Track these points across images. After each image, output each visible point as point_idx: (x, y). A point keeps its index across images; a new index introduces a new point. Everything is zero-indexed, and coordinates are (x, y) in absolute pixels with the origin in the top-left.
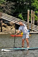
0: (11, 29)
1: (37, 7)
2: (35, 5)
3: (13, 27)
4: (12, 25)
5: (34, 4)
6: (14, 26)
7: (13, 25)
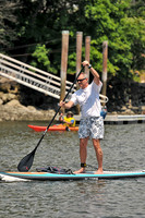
0: (4, 103)
1: (105, 20)
2: (99, 13)
3: (13, 96)
4: (8, 87)
5: (94, 8)
6: (16, 90)
7: (12, 88)
